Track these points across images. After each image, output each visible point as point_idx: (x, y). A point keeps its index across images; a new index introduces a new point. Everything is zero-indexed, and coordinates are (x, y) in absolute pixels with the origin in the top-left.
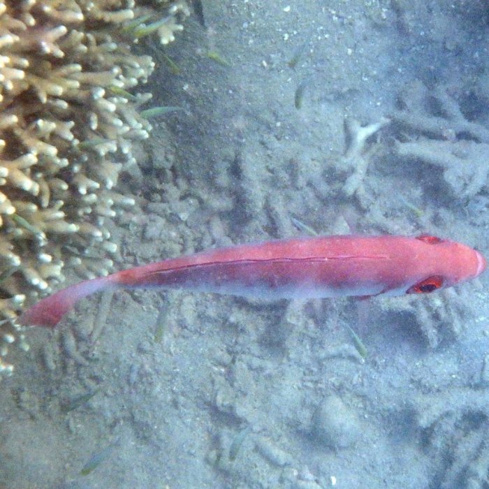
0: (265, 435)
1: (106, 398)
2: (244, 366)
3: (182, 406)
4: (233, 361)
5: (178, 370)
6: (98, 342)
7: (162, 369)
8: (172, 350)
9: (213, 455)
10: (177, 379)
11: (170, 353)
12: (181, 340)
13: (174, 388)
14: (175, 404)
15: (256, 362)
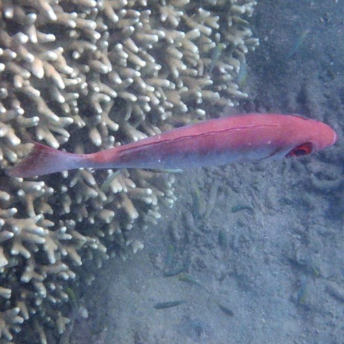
0: (332, 281)
1: (215, 260)
2: (315, 232)
3: (272, 262)
4: (307, 230)
5: (267, 237)
6: (210, 220)
7: (256, 237)
8: (263, 224)
9: (295, 296)
10: (267, 244)
11: (261, 225)
12: (269, 216)
13: (265, 250)
14: (267, 261)
15: (323, 229)
